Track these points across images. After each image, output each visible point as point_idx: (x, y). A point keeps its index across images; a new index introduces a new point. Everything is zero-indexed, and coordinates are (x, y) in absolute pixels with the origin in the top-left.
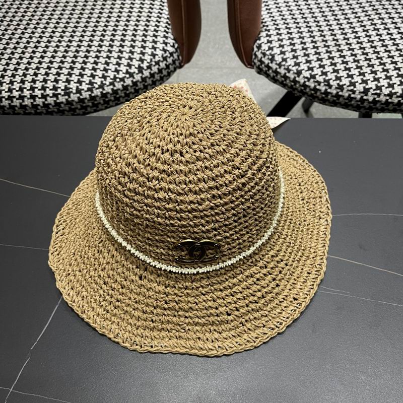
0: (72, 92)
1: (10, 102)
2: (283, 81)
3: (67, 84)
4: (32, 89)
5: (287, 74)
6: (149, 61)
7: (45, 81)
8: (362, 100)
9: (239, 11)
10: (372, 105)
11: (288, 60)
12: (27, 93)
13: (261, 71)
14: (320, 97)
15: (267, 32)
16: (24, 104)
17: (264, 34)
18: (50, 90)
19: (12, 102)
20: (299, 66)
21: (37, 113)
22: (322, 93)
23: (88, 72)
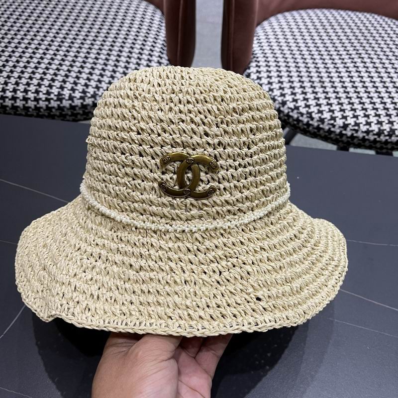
0: (64, 98)
3: (60, 90)
4: (26, 91)
7: (39, 85)
8: (341, 134)
9: (232, 40)
10: (349, 140)
11: (275, 90)
12: (20, 95)
14: (302, 128)
15: (256, 63)
16: (15, 105)
17: (253, 64)
18: (44, 94)
19: (4, 101)
20: (285, 97)
21: (27, 115)
22: (304, 124)
23: (82, 81)
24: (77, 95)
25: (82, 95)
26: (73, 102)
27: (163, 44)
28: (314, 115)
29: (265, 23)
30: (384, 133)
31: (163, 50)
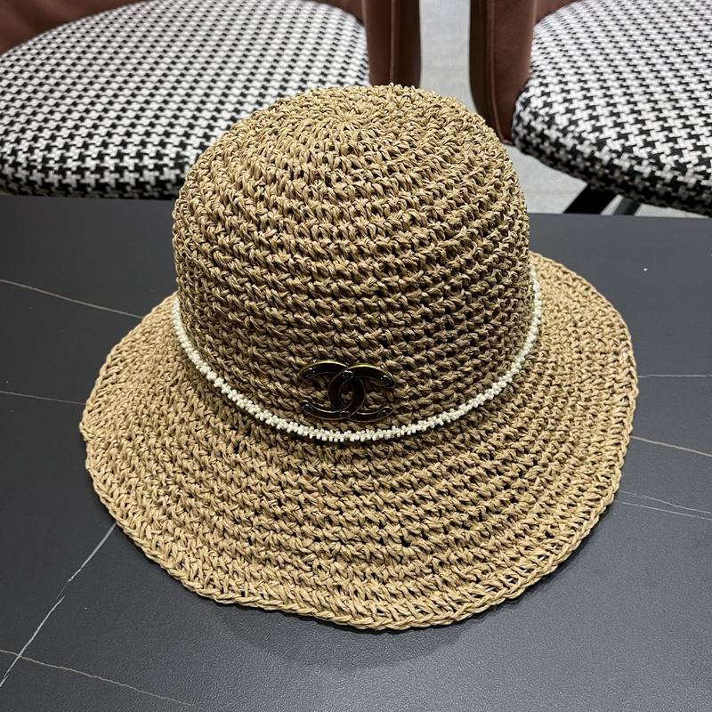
0: (187, 163)
1: (79, 177)
2: (569, 161)
3: (180, 149)
4: (120, 156)
5: (579, 147)
7: (143, 144)
9: (492, 35)
11: (580, 122)
12: (110, 163)
13: (527, 147)
14: (641, 187)
15: (540, 80)
16: (102, 181)
17: (535, 82)
18: (151, 158)
19: (83, 177)
20: (601, 132)
22: (644, 179)
29: (551, 19)
31: (364, 74)
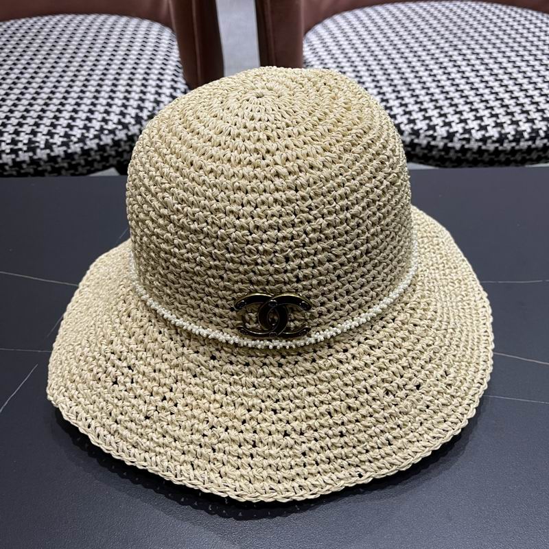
0: (38, 147)
3: (31, 136)
6: (151, 109)
8: (446, 149)
10: (460, 155)
18: (8, 144)
23: (63, 122)
24: (58, 140)
25: (65, 140)
26: (52, 151)
27: (177, 66)
28: (403, 127)
29: (319, 28)
30: (507, 138)
31: (178, 72)
